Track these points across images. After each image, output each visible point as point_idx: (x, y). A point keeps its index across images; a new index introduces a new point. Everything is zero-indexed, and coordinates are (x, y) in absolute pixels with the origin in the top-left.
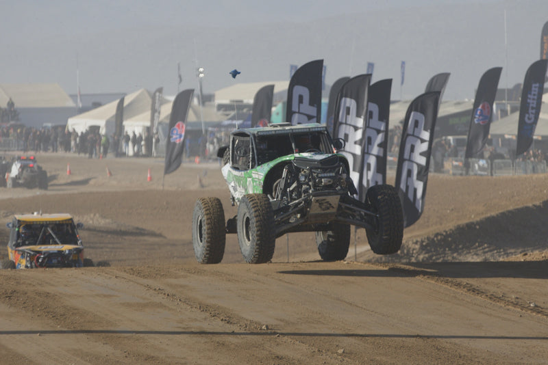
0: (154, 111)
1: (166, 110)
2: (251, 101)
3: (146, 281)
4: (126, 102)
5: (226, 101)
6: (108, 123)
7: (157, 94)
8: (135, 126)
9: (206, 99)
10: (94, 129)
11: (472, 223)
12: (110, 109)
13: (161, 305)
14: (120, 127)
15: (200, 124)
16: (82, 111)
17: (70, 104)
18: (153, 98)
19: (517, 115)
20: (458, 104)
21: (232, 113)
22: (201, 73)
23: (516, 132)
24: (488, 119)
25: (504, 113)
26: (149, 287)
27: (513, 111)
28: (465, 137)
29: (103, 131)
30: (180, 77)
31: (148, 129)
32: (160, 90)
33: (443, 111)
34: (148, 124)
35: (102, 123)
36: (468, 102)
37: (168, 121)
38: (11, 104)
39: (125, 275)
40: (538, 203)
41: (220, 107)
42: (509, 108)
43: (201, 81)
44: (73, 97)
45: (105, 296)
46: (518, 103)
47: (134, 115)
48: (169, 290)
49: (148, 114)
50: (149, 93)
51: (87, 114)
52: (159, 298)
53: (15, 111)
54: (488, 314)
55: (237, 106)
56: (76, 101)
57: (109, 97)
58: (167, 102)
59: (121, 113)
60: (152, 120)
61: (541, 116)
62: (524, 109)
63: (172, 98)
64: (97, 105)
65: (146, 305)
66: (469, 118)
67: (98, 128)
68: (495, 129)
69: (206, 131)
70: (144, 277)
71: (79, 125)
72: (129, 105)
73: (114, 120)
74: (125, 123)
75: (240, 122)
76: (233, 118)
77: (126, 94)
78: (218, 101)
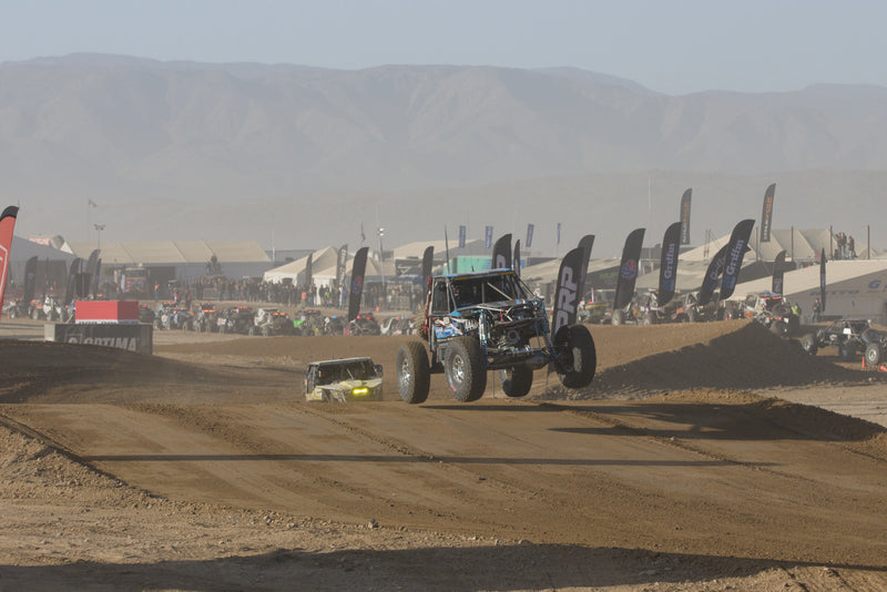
0: (341, 267)
1: (350, 265)
2: (421, 257)
3: (331, 416)
4: (314, 259)
5: (404, 258)
6: (299, 276)
7: (344, 251)
8: (322, 279)
9: (386, 255)
10: (288, 281)
11: (620, 366)
12: (301, 264)
13: (344, 437)
14: (309, 280)
15: (380, 277)
16: (277, 265)
17: (266, 259)
18: (339, 254)
19: (658, 271)
20: (608, 261)
21: (409, 268)
22: (381, 232)
23: (657, 286)
24: (635, 274)
25: (648, 269)
26: (334, 421)
27: (655, 267)
28: (614, 290)
29: (295, 283)
30: (363, 235)
31: (335, 282)
32: (345, 247)
33: (592, 268)
34: (335, 277)
35: (294, 276)
36: (617, 260)
37: (351, 275)
38: (214, 259)
39: (314, 411)
40: (677, 349)
41: (398, 262)
42: (652, 265)
43: (381, 239)
44: (269, 253)
45: (298, 429)
46: (659, 261)
48: (352, 424)
49: (335, 268)
50: (335, 249)
51: (280, 268)
52: (344, 431)
53: (219, 265)
54: (633, 447)
55: (411, 262)
56: (271, 256)
57: (301, 254)
58: (350, 257)
59: (311, 268)
60: (338, 274)
61: (679, 271)
62: (663, 266)
63: (354, 254)
64: (290, 260)
65: (332, 437)
66: (617, 274)
67: (291, 280)
68: (639, 284)
69: (386, 284)
70: (330, 412)
71: (274, 277)
72: (316, 262)
73: (304, 274)
74: (313, 276)
75: (413, 276)
76: (408, 273)
77: (315, 251)
78: (396, 258)
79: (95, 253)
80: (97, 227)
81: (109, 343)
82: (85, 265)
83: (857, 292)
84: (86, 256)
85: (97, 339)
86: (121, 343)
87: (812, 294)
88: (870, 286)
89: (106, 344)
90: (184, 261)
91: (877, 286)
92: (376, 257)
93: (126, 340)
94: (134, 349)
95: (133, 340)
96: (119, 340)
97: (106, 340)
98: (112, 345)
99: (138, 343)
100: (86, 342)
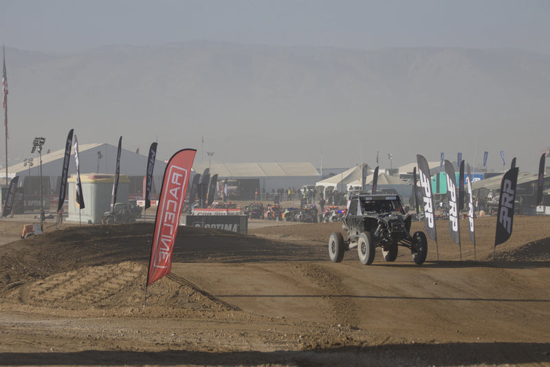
0: (364, 179)
1: (370, 178)
5: (405, 173)
6: (338, 184)
9: (393, 172)
16: (324, 178)
17: (317, 174)
21: (408, 180)
22: (390, 157)
35: (335, 185)
37: (372, 184)
41: (402, 176)
43: (391, 161)
44: (318, 170)
47: (353, 181)
51: (327, 180)
55: (410, 176)
56: (320, 172)
57: (339, 171)
58: (371, 173)
64: (332, 175)
67: (333, 187)
73: (341, 184)
77: (348, 169)
78: (400, 173)
79: (207, 170)
80: (209, 154)
81: (220, 227)
82: (201, 178)
84: (202, 173)
85: (212, 225)
86: (228, 227)
89: (218, 228)
90: (264, 175)
92: (388, 173)
93: (231, 225)
94: (236, 231)
95: (236, 226)
96: (226, 225)
97: (218, 226)
98: (222, 228)
99: (238, 228)
100: (206, 227)
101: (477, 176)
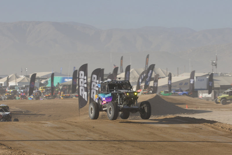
4: (9, 77)
6: (5, 83)
10: (1, 84)
12: (5, 79)
14: (8, 84)
21: (37, 80)
22: (26, 70)
29: (3, 85)
34: (15, 83)
35: (3, 83)
47: (12, 81)
50: (15, 75)
57: (5, 76)
59: (8, 80)
64: (1, 78)
72: (10, 78)
73: (6, 82)
83: (176, 86)
87: (163, 87)
88: (180, 84)
91: (182, 84)
101: (70, 78)
